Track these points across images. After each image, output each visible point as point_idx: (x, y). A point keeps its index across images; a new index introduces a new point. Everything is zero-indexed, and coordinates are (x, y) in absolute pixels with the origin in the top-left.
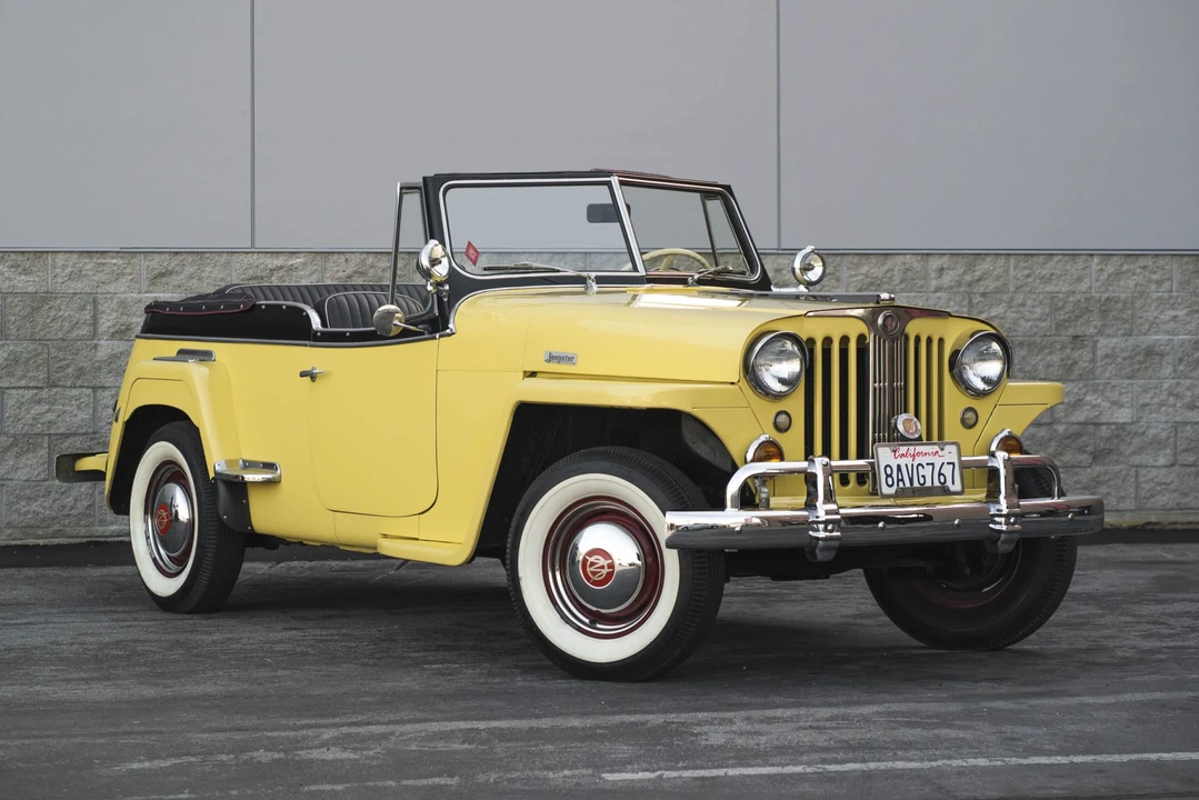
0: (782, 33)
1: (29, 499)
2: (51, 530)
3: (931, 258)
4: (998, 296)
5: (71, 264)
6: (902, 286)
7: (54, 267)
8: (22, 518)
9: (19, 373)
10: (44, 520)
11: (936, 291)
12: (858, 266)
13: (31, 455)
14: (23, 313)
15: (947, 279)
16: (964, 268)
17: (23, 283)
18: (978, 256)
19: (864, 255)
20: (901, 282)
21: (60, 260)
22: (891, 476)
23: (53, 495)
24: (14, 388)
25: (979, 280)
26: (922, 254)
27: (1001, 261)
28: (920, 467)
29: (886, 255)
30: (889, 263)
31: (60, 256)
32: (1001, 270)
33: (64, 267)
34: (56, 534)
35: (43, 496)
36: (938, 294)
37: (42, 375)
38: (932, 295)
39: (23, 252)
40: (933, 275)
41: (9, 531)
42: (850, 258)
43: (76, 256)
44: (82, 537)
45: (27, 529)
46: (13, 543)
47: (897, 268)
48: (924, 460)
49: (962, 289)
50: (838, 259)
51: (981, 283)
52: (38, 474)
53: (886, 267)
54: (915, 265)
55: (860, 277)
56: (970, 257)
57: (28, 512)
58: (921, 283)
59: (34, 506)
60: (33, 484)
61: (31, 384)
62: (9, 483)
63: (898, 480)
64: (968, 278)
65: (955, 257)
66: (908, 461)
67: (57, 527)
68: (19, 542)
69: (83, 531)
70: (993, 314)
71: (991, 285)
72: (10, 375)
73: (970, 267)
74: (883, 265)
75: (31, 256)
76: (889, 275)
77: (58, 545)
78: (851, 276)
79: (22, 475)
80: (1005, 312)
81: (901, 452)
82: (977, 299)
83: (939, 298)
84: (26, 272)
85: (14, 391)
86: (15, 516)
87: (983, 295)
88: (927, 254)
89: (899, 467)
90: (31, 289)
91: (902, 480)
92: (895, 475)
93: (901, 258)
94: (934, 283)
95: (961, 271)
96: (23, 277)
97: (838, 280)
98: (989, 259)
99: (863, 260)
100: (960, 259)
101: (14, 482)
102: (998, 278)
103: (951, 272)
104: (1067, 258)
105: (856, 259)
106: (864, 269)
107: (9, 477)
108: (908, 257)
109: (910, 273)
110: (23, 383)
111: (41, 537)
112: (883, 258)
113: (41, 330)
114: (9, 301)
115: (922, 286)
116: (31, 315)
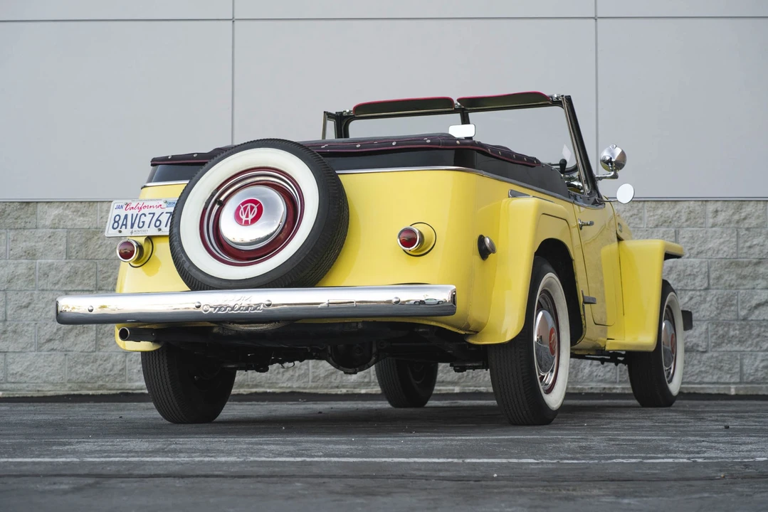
0: (599, 49)
1: (83, 364)
2: (96, 385)
3: (709, 203)
4: (759, 230)
6: (688, 223)
8: (78, 377)
9: (77, 281)
10: (92, 378)
11: (712, 227)
12: (655, 209)
13: (85, 336)
14: (80, 242)
15: (721, 218)
16: (733, 211)
17: (81, 222)
18: (743, 202)
19: (660, 201)
20: (687, 221)
23: (99, 362)
25: (745, 219)
26: (703, 201)
27: (761, 205)
29: (676, 201)
30: (679, 206)
32: (761, 211)
34: (99, 389)
35: (93, 362)
36: (714, 229)
37: (93, 282)
38: (710, 230)
39: (81, 202)
40: (710, 215)
41: (69, 385)
42: (649, 203)
44: (118, 390)
45: (81, 384)
46: (72, 393)
47: (683, 211)
49: (732, 225)
50: (641, 204)
51: (746, 221)
52: (89, 348)
53: (675, 210)
54: (697, 208)
55: (656, 217)
56: (738, 202)
57: (82, 373)
58: (702, 221)
59: (87, 369)
60: (86, 354)
61: (85, 289)
62: (70, 353)
64: (736, 217)
65: (726, 203)
67: (101, 383)
68: (76, 393)
69: (118, 386)
70: (755, 243)
71: (753, 222)
72: (72, 282)
73: (738, 210)
74: (674, 208)
75: (87, 204)
76: (678, 215)
77: (102, 395)
78: (651, 216)
79: (78, 348)
80: (764, 241)
82: (743, 232)
83: (715, 232)
84: (83, 215)
86: (74, 375)
87: (748, 229)
88: (706, 201)
90: (86, 226)
93: (687, 204)
94: (711, 221)
95: (731, 213)
96: (81, 218)
97: (640, 219)
98: (752, 204)
99: (660, 204)
100: (730, 204)
101: (74, 353)
102: (758, 217)
103: (723, 214)
105: (653, 205)
106: (660, 211)
107: (70, 349)
108: (692, 203)
109: (692, 214)
110: (80, 288)
111: (91, 389)
112: (673, 204)
113: (92, 253)
114: (71, 234)
115: (702, 223)
116: (85, 243)
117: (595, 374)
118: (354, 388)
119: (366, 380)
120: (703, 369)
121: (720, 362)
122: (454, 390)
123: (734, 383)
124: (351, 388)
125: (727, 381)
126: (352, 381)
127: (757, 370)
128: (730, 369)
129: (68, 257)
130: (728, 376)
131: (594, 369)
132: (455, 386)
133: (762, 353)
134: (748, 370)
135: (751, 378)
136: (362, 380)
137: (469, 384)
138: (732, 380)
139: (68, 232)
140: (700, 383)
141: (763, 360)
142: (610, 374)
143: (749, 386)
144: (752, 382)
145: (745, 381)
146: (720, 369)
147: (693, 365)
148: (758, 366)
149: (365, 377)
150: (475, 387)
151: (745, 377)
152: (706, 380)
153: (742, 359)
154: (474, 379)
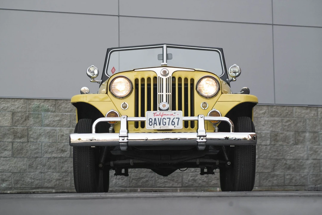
22: (151, 122)
28: (164, 119)
48: (166, 117)
63: (154, 123)
66: (160, 117)
81: (157, 114)
89: (155, 119)
91: (156, 123)
92: (153, 122)
117: (118, 183)
118: (4, 190)
119: (10, 186)
120: (165, 181)
121: (173, 177)
122: (52, 191)
123: (179, 187)
124: (2, 190)
125: (176, 186)
126: (3, 187)
127: (189, 181)
128: (177, 181)
130: (177, 184)
131: (117, 180)
132: (53, 189)
133: (191, 173)
134: (185, 181)
135: (187, 185)
136: (8, 187)
137: (60, 188)
138: (178, 186)
140: (164, 187)
141: (191, 177)
142: (124, 183)
143: (185, 188)
144: (186, 187)
145: (184, 186)
146: (173, 180)
147: (161, 179)
148: (189, 179)
149: (10, 185)
150: (63, 189)
151: (184, 184)
152: (167, 186)
153: (182, 176)
154: (62, 186)
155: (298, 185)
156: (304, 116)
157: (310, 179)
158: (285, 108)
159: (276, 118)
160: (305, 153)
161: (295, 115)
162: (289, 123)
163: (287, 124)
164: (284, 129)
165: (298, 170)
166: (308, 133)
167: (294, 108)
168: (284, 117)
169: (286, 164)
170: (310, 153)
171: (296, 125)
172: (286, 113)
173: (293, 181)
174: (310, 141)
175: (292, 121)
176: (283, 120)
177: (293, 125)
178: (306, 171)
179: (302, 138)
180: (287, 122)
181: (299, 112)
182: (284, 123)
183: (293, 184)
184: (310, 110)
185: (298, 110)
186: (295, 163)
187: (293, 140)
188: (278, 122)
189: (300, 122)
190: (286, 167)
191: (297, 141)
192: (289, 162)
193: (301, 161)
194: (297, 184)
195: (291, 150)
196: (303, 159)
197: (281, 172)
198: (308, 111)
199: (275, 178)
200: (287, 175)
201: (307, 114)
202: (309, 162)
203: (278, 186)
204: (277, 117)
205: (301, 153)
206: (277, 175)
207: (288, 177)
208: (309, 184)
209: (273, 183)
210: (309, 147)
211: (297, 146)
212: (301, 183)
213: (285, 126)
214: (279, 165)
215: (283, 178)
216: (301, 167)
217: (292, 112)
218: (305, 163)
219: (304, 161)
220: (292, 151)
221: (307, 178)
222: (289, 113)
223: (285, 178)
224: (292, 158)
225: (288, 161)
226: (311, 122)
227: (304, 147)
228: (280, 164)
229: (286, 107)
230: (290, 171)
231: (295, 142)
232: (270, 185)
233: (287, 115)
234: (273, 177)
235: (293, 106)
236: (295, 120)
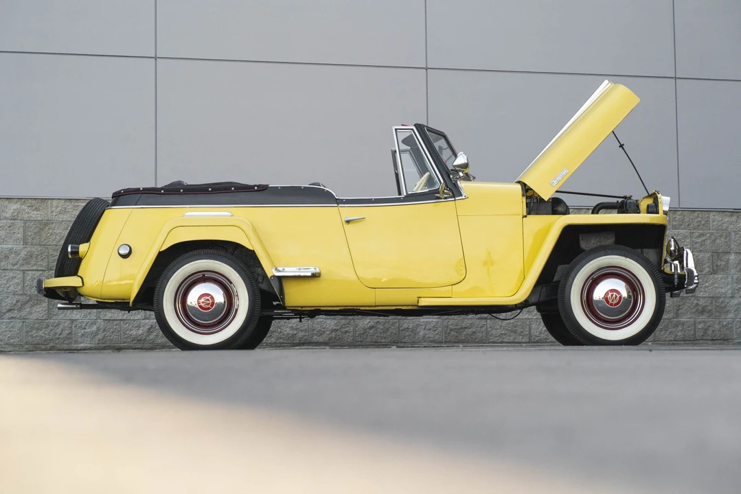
1: (38, 329)
5: (60, 205)
7: (52, 207)
9: (33, 262)
13: (39, 306)
14: (35, 231)
17: (35, 215)
21: (55, 202)
23: (50, 327)
24: (30, 270)
31: (55, 201)
33: (57, 207)
34: (50, 349)
35: (45, 328)
37: (45, 264)
39: (35, 199)
43: (63, 201)
44: (66, 350)
52: (42, 316)
60: (40, 321)
61: (39, 269)
72: (28, 263)
75: (40, 201)
84: (37, 209)
85: (30, 272)
86: (30, 339)
90: (39, 218)
96: (35, 212)
104: (576, 211)
107: (27, 317)
110: (35, 268)
111: (44, 350)
113: (45, 240)
114: (27, 224)
116: (39, 232)
121: (515, 327)
123: (525, 343)
125: (520, 341)
129: (25, 243)
139: (25, 223)
153: (530, 325)
155: (716, 340)
156: (728, 227)
157: (737, 329)
158: (696, 214)
159: (682, 231)
160: (729, 287)
161: (713, 226)
162: (704, 238)
163: (700, 240)
164: (695, 248)
165: (717, 314)
166: (733, 254)
167: (711, 214)
168: (695, 229)
169: (697, 305)
170: (737, 288)
171: (714, 241)
172: (698, 222)
173: (710, 332)
174: (736, 268)
175: (708, 235)
176: (693, 233)
177: (708, 242)
178: (731, 315)
179: (723, 263)
180: (699, 236)
181: (719, 221)
182: (694, 239)
183: (709, 338)
184: (738, 217)
185: (718, 217)
186: (712, 303)
187: (709, 267)
188: (685, 237)
189: (721, 236)
190: (697, 310)
191: (715, 268)
192: (701, 302)
193: (722, 299)
194: (715, 338)
195: (707, 282)
196: (725, 297)
197: (690, 318)
198: (734, 218)
199: (680, 328)
200: (700, 322)
201: (731, 224)
202: (735, 301)
203: (685, 341)
204: (682, 229)
205: (722, 288)
206: (683, 324)
207: (700, 326)
208: (735, 337)
209: (676, 336)
210: (735, 277)
211: (716, 276)
212: (723, 336)
213: (696, 243)
214: (686, 307)
215: (693, 327)
216: (722, 310)
217: (707, 221)
218: (728, 303)
219: (727, 301)
220: (707, 284)
221: (732, 327)
222: (703, 222)
223: (695, 326)
224: (707, 295)
225: (701, 300)
226: (738, 236)
227: (727, 278)
228: (688, 305)
229: (697, 212)
230: (704, 317)
231: (713, 269)
232: (672, 339)
233: (699, 226)
234: (676, 326)
235: (709, 211)
236: (712, 234)
